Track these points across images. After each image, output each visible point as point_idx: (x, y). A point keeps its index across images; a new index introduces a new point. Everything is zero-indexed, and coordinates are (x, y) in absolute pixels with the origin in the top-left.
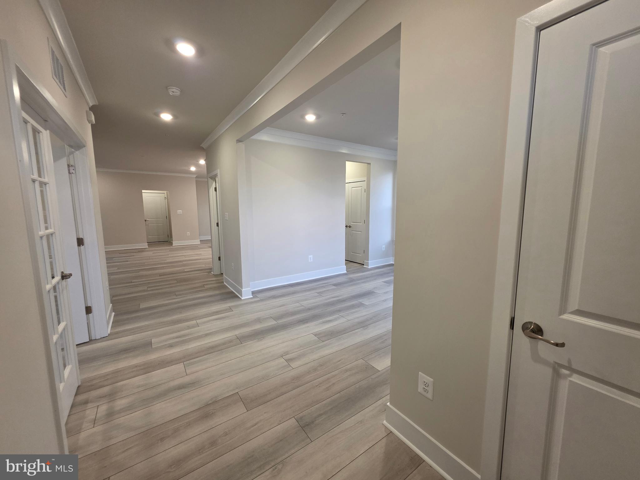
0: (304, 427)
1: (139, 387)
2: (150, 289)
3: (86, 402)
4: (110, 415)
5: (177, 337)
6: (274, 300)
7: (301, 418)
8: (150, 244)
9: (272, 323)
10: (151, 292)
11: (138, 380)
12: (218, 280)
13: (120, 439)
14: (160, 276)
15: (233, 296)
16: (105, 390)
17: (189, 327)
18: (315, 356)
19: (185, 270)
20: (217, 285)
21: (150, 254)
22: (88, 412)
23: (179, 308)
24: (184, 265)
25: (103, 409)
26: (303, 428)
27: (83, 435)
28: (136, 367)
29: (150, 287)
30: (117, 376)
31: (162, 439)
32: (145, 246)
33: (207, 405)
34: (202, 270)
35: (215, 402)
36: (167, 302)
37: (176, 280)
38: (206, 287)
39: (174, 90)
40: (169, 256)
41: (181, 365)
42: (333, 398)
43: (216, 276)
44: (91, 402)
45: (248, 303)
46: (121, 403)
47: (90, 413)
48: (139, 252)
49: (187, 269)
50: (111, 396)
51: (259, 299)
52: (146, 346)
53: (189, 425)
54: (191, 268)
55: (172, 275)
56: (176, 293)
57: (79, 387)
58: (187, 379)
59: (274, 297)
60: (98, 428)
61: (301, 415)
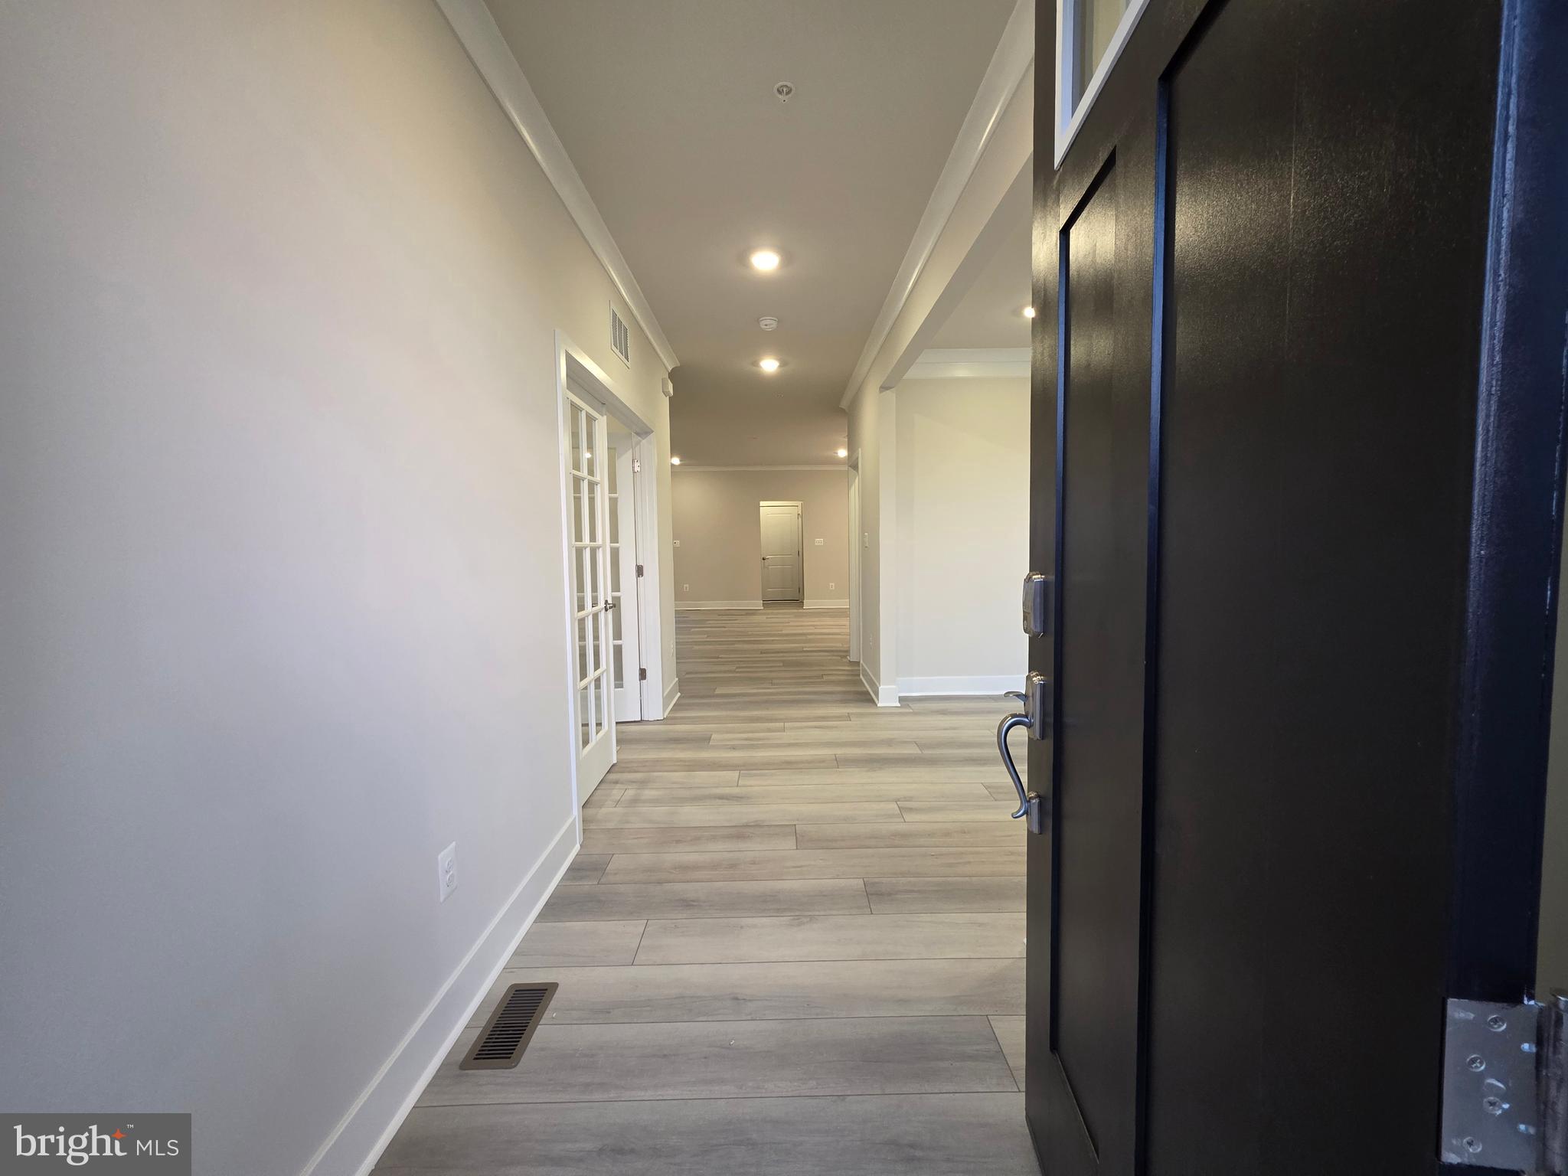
0: (872, 894)
1: (674, 783)
2: (740, 670)
3: (616, 782)
4: (635, 801)
5: (746, 739)
6: (940, 717)
7: (873, 884)
8: (769, 603)
9: (914, 751)
10: (738, 675)
11: (678, 776)
12: (852, 670)
13: (637, 826)
14: (761, 653)
15: (867, 698)
16: (639, 776)
17: (769, 730)
18: (962, 816)
19: (805, 649)
20: (850, 678)
21: (762, 618)
22: (615, 792)
23: (766, 702)
24: (810, 641)
25: (631, 793)
26: (870, 897)
27: (604, 810)
28: (681, 761)
29: (740, 668)
30: (656, 765)
31: (678, 842)
32: (758, 605)
33: (747, 826)
34: (832, 651)
35: (758, 825)
36: (755, 691)
37: (783, 661)
38: (825, 678)
39: (768, 322)
40: (791, 624)
41: (737, 773)
42: (949, 879)
43: (852, 663)
44: (622, 783)
45: (889, 713)
46: (648, 793)
47: (616, 793)
48: (747, 614)
49: (807, 647)
50: (643, 784)
51: (911, 711)
52: (703, 741)
53: (714, 838)
54: (818, 647)
55: (782, 655)
56: (775, 681)
57: (613, 765)
58: (736, 791)
59: (944, 712)
60: (619, 810)
61: (877, 880)
